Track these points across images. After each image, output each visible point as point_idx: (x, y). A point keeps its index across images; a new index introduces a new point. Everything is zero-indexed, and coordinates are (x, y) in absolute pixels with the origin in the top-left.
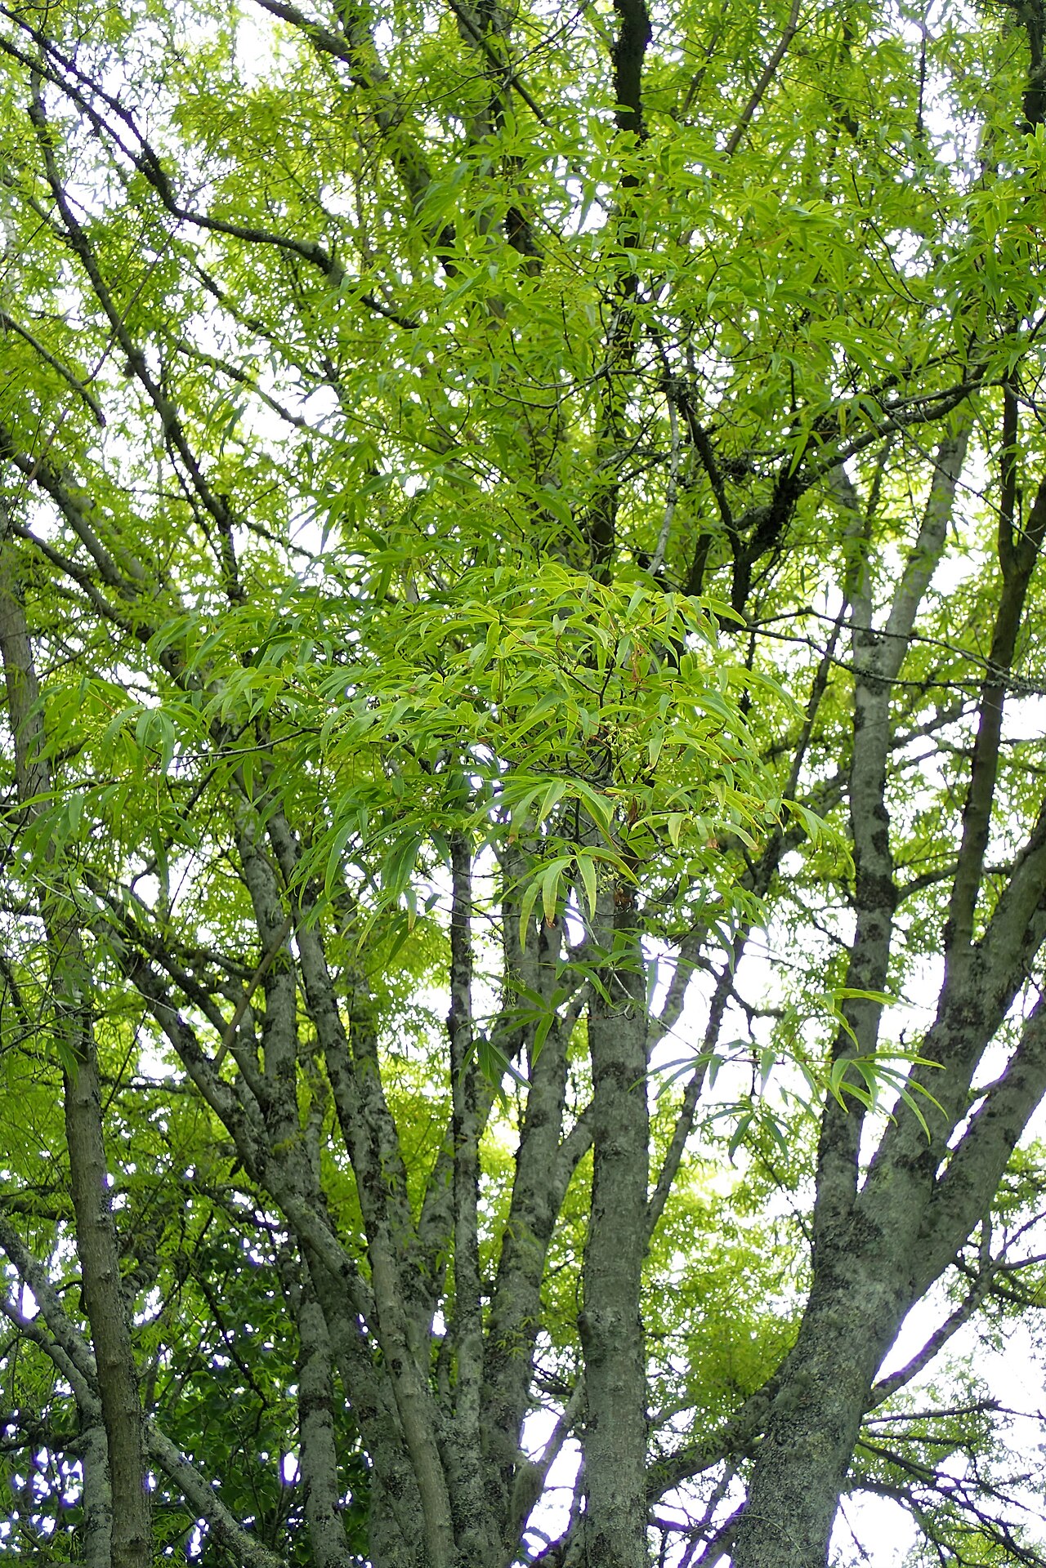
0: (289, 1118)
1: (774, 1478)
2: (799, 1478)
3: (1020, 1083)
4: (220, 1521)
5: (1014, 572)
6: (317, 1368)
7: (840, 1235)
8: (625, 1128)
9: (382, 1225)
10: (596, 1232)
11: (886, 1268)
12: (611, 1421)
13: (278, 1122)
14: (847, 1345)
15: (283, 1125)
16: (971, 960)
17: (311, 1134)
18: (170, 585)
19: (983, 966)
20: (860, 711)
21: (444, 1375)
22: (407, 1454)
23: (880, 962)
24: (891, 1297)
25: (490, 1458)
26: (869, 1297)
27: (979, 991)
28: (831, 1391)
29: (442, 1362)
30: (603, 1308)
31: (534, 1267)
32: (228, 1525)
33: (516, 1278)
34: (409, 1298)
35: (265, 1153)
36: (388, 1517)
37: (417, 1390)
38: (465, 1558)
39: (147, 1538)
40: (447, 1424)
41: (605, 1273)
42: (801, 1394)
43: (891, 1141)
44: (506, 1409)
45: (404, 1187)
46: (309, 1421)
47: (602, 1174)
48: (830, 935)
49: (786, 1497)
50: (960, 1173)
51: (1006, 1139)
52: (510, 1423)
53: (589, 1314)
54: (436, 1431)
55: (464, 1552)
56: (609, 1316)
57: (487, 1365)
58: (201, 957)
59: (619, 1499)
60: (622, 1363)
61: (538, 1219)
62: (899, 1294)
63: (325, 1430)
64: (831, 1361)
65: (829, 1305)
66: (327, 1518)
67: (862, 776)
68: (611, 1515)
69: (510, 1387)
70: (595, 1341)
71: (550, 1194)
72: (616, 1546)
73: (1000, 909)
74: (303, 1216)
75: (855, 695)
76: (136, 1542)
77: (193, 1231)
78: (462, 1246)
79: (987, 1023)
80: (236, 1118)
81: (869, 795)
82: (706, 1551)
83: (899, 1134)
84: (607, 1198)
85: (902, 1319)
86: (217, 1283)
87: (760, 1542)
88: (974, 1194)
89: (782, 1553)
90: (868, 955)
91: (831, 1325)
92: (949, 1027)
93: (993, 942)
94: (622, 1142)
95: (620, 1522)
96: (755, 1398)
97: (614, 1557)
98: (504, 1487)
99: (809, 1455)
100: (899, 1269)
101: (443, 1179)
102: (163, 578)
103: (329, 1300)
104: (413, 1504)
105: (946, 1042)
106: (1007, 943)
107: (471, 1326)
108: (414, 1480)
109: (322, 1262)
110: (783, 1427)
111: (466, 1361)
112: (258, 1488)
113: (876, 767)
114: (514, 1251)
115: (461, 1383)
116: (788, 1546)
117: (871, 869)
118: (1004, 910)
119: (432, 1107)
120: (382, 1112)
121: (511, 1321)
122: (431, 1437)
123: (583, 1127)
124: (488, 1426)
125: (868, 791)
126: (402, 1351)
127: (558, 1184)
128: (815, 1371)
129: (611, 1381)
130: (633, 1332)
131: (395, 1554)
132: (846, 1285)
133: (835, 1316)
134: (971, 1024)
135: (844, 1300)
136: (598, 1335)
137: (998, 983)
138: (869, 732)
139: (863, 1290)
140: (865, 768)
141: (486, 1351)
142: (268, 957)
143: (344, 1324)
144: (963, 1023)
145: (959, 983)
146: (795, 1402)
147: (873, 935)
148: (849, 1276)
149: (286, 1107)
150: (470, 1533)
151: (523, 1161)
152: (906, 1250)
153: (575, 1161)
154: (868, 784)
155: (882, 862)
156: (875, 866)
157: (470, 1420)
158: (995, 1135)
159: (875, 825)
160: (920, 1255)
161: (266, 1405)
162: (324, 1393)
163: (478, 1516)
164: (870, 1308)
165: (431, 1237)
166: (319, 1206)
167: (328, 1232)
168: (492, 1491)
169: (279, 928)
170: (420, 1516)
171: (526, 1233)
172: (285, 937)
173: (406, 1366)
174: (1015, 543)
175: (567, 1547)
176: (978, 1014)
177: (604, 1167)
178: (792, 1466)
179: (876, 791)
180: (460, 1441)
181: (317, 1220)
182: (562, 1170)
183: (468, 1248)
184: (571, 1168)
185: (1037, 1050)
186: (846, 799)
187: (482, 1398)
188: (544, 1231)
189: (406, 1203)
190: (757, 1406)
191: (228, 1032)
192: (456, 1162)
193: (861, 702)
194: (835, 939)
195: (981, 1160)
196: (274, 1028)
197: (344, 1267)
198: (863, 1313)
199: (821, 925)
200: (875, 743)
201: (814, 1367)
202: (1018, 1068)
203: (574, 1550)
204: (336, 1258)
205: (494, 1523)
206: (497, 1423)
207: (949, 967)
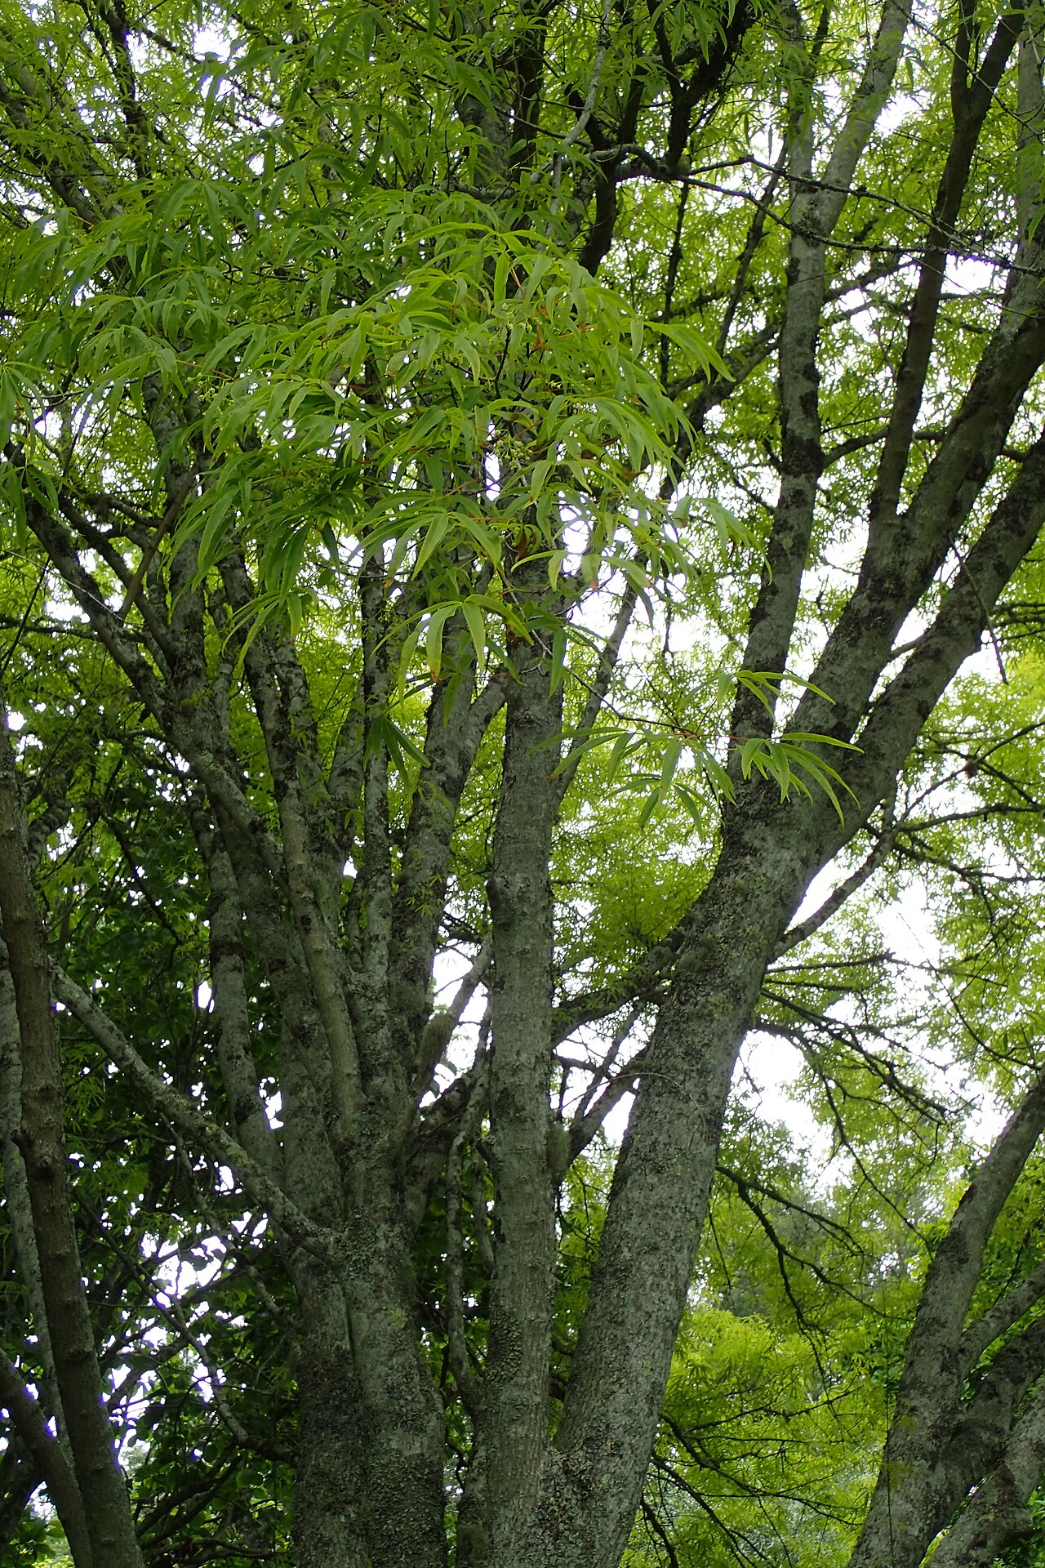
0: (197, 673)
1: (676, 1035)
2: (699, 1033)
3: (937, 655)
4: (132, 1065)
5: (967, 118)
6: (230, 914)
7: (751, 803)
8: (539, 697)
9: (292, 785)
10: (507, 800)
11: (794, 836)
12: (518, 983)
13: (186, 677)
14: (751, 911)
15: (190, 680)
16: (897, 530)
17: (221, 683)
18: (65, 98)
19: (908, 537)
20: (794, 263)
21: (354, 920)
22: (317, 1005)
23: (803, 529)
24: (798, 865)
25: (398, 1009)
26: (776, 864)
27: (902, 563)
28: (734, 954)
29: (352, 908)
30: (513, 874)
31: (443, 825)
32: (139, 1069)
33: (426, 835)
34: (319, 850)
35: (172, 709)
36: (297, 1059)
37: (327, 946)
38: (372, 1104)
39: (57, 1086)
40: (355, 977)
41: (515, 840)
42: (705, 957)
43: (806, 712)
44: (414, 962)
45: (314, 740)
46: (220, 966)
47: (515, 742)
48: (750, 493)
49: (687, 1054)
50: (872, 743)
51: (919, 711)
52: (420, 974)
53: (498, 880)
54: (345, 984)
55: (372, 1098)
56: (518, 883)
57: (395, 919)
58: (103, 504)
59: (524, 1056)
60: (529, 927)
61: (448, 777)
62: (805, 862)
63: (236, 974)
64: (735, 925)
65: (737, 872)
66: (239, 1057)
67: (794, 333)
68: (515, 1071)
69: (418, 941)
70: (503, 905)
71: (461, 753)
72: (519, 1100)
73: (929, 478)
74: (212, 773)
75: (790, 245)
76: (46, 1090)
77: (104, 773)
78: (372, 806)
79: (908, 595)
80: (141, 673)
81: (800, 354)
82: (606, 1093)
83: (814, 705)
84: (518, 765)
85: (807, 886)
86: (131, 820)
87: (659, 1095)
88: (885, 764)
89: (681, 1105)
90: (791, 521)
91: (737, 890)
92: (869, 598)
93: (920, 512)
94: (535, 710)
95: (524, 1077)
96: (657, 948)
97: (518, 1110)
98: (412, 1036)
99: (710, 1014)
100: (807, 838)
101: (353, 733)
102: (56, 90)
103: (238, 855)
104: (321, 1052)
105: (865, 613)
106: (931, 514)
107: (380, 884)
108: (322, 1030)
109: (231, 817)
110: (686, 988)
111: (375, 917)
112: (173, 1017)
113: (810, 324)
114: (424, 809)
115: (370, 939)
116: (687, 1100)
117: (798, 432)
118: (932, 479)
119: (344, 656)
120: (293, 665)
121: (420, 877)
122: (340, 990)
123: (496, 687)
124: (396, 978)
125: (799, 350)
126: (311, 908)
127: (469, 743)
128: (720, 935)
129: (518, 944)
130: (542, 898)
131: (305, 1094)
132: (754, 852)
133: (742, 882)
134: (893, 596)
135: (751, 867)
136: (507, 901)
137: (922, 555)
138: (802, 287)
139: (771, 857)
140: (796, 324)
141: (395, 906)
142: (173, 507)
143: (254, 880)
144: (884, 595)
145: (882, 554)
146: (699, 964)
147: (797, 500)
148: (757, 843)
149: (194, 662)
150: (378, 1081)
151: (435, 720)
152: (814, 819)
153: (487, 720)
154: (799, 342)
155: (810, 425)
156: (802, 429)
157: (378, 974)
158: (909, 707)
159: (805, 386)
160: (828, 824)
161: (179, 943)
162: (235, 939)
163: (386, 1065)
164: (776, 875)
165: (341, 791)
166: (228, 762)
167: (236, 789)
168: (399, 1040)
169: (185, 477)
170: (329, 1064)
171: (436, 791)
172: (191, 486)
173: (315, 921)
174: (969, 85)
175: (472, 1086)
176: (900, 586)
177: (516, 734)
178: (693, 1025)
179: (808, 351)
180: (369, 994)
181: (226, 777)
182: (474, 729)
183: (378, 808)
184: (482, 727)
185: (956, 622)
186: (775, 355)
187: (390, 953)
188: (454, 789)
189: (317, 756)
190: (659, 955)
191: (133, 585)
192: (367, 722)
193: (796, 253)
194: (755, 498)
195: (893, 730)
196: (181, 581)
197: (253, 823)
198: (770, 880)
199: (741, 482)
200: (810, 298)
201: (719, 930)
202: (936, 640)
203: (478, 1090)
204: (245, 817)
205: (400, 1069)
206: (405, 975)
207: (874, 536)
